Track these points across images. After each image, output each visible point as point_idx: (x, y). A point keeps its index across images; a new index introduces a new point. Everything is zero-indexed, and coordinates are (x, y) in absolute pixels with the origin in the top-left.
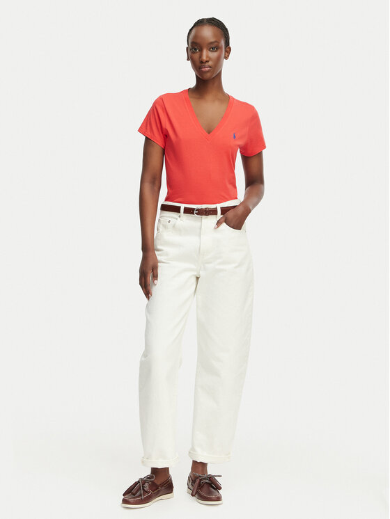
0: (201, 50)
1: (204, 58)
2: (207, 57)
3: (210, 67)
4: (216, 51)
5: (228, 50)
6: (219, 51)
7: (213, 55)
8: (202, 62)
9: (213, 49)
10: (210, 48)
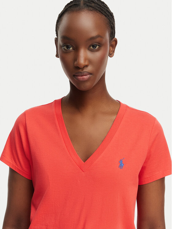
0: (77, 49)
1: (82, 61)
2: (86, 59)
3: (90, 74)
4: (98, 50)
5: (114, 43)
6: (102, 48)
7: (96, 56)
9: (93, 46)
10: (90, 46)
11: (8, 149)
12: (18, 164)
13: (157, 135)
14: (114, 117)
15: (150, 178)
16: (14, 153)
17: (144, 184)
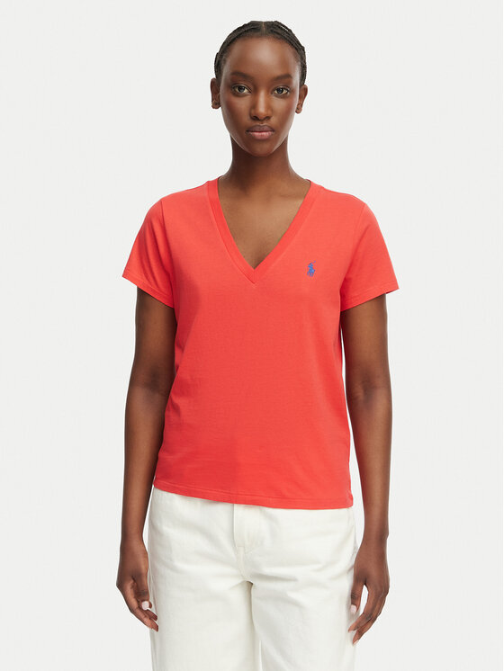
0: (255, 91)
1: (262, 109)
2: (269, 107)
3: (273, 130)
7: (279, 104)
8: (255, 118)
9: (278, 90)
10: (274, 90)
11: (136, 260)
12: (152, 281)
13: (367, 228)
14: (300, 202)
15: (359, 296)
16: (145, 264)
17: (350, 307)
